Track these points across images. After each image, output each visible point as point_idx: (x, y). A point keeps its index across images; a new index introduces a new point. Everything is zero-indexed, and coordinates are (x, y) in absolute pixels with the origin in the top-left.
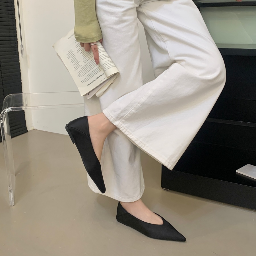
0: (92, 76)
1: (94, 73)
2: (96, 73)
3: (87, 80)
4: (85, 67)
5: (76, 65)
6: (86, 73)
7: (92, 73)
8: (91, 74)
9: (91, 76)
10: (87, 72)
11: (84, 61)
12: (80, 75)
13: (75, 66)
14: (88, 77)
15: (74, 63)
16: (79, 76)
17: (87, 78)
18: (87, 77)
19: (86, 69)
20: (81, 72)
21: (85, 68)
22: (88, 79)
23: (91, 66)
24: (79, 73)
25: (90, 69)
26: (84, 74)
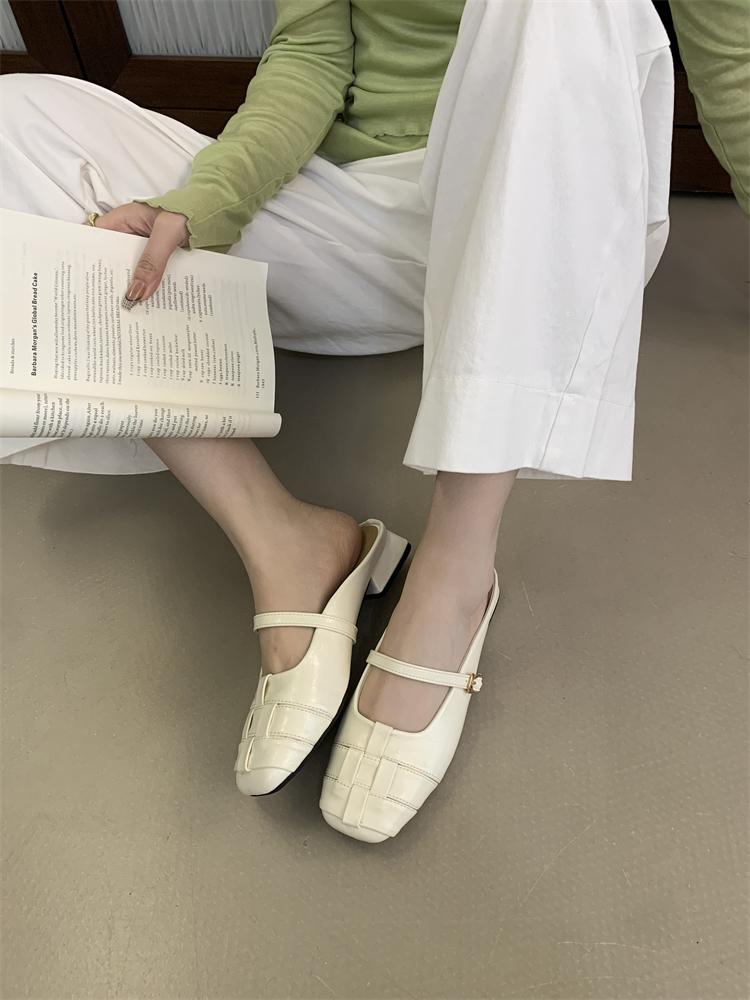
0: (60, 325)
1: (66, 336)
2: (60, 344)
12: (96, 274)
16: (97, 268)
20: (109, 285)
22: (59, 298)
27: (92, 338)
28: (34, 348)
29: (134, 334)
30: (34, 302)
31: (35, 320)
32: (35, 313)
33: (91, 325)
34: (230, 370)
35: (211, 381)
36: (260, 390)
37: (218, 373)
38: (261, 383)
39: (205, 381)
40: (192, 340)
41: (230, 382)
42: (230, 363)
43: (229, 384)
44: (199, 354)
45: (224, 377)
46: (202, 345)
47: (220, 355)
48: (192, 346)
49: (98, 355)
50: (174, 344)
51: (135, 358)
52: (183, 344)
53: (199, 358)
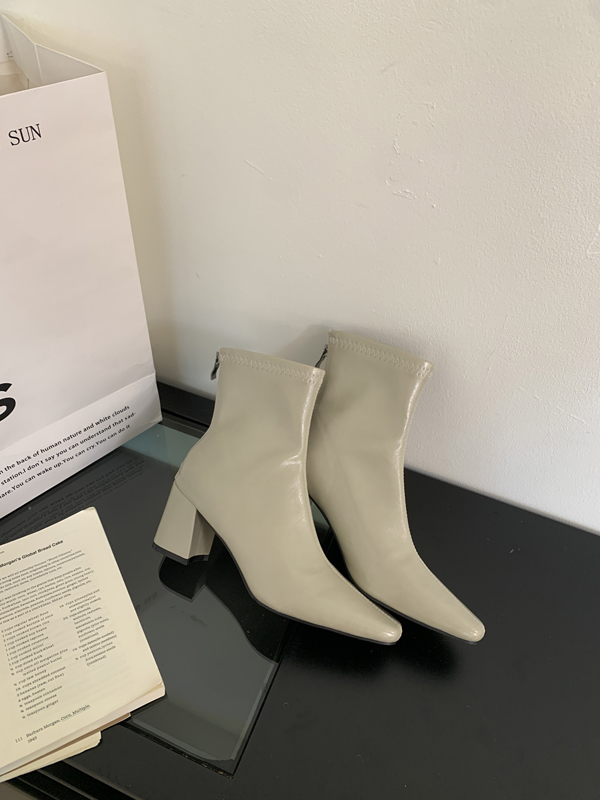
0: (29, 571)
1: (20, 578)
3: (56, 560)
5: (85, 607)
7: (29, 579)
8: (33, 577)
9: (34, 568)
11: (46, 620)
12: (82, 574)
14: (48, 567)
18: (56, 568)
20: (75, 586)
25: (32, 590)
26: (63, 578)
27: (25, 593)
29: (40, 618)
30: (39, 551)
31: (24, 557)
32: (31, 554)
33: (37, 588)
34: (36, 702)
35: (19, 692)
36: (26, 739)
37: (30, 693)
38: (31, 737)
39: (17, 687)
40: (51, 659)
41: (23, 708)
42: (44, 698)
43: (22, 709)
44: (41, 670)
45: (27, 700)
46: (50, 669)
47: (48, 687)
48: (47, 661)
49: (10, 604)
50: (41, 648)
51: (18, 628)
52: (46, 654)
53: (37, 672)
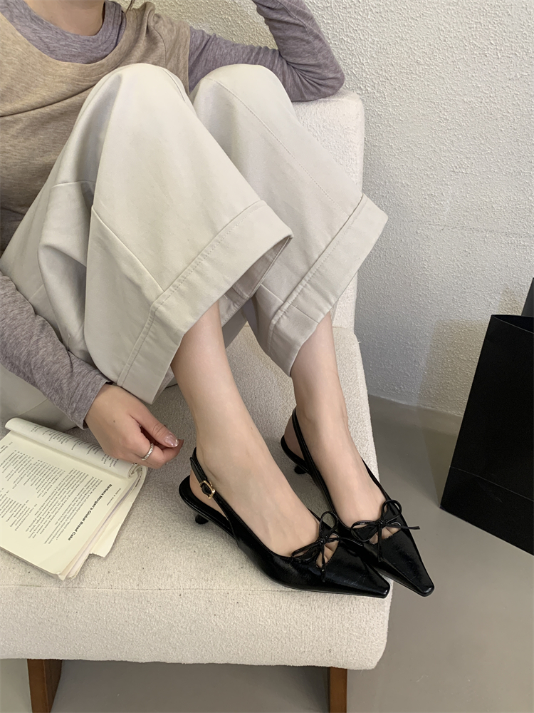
0: (78, 507)
1: (80, 500)
2: (86, 496)
3: (64, 526)
4: (46, 503)
5: (18, 516)
6: (53, 515)
7: (73, 504)
8: (71, 506)
9: (75, 511)
10: (57, 509)
11: (39, 493)
12: (37, 531)
13: (13, 519)
14: (66, 518)
15: (9, 514)
16: (33, 535)
17: (62, 524)
18: (59, 522)
19: (52, 507)
20: (36, 522)
21: (49, 505)
22: (66, 523)
23: (68, 491)
24: (30, 529)
25: (64, 501)
26: (49, 520)
27: (68, 495)
28: (101, 497)
29: (45, 491)
30: (82, 523)
31: (89, 512)
32: (86, 516)
35: (28, 457)
39: (31, 457)
48: (21, 477)
50: (31, 479)
52: (26, 478)
53: (24, 469)
